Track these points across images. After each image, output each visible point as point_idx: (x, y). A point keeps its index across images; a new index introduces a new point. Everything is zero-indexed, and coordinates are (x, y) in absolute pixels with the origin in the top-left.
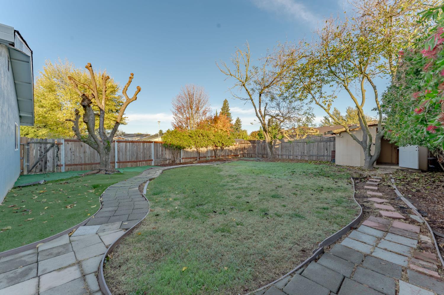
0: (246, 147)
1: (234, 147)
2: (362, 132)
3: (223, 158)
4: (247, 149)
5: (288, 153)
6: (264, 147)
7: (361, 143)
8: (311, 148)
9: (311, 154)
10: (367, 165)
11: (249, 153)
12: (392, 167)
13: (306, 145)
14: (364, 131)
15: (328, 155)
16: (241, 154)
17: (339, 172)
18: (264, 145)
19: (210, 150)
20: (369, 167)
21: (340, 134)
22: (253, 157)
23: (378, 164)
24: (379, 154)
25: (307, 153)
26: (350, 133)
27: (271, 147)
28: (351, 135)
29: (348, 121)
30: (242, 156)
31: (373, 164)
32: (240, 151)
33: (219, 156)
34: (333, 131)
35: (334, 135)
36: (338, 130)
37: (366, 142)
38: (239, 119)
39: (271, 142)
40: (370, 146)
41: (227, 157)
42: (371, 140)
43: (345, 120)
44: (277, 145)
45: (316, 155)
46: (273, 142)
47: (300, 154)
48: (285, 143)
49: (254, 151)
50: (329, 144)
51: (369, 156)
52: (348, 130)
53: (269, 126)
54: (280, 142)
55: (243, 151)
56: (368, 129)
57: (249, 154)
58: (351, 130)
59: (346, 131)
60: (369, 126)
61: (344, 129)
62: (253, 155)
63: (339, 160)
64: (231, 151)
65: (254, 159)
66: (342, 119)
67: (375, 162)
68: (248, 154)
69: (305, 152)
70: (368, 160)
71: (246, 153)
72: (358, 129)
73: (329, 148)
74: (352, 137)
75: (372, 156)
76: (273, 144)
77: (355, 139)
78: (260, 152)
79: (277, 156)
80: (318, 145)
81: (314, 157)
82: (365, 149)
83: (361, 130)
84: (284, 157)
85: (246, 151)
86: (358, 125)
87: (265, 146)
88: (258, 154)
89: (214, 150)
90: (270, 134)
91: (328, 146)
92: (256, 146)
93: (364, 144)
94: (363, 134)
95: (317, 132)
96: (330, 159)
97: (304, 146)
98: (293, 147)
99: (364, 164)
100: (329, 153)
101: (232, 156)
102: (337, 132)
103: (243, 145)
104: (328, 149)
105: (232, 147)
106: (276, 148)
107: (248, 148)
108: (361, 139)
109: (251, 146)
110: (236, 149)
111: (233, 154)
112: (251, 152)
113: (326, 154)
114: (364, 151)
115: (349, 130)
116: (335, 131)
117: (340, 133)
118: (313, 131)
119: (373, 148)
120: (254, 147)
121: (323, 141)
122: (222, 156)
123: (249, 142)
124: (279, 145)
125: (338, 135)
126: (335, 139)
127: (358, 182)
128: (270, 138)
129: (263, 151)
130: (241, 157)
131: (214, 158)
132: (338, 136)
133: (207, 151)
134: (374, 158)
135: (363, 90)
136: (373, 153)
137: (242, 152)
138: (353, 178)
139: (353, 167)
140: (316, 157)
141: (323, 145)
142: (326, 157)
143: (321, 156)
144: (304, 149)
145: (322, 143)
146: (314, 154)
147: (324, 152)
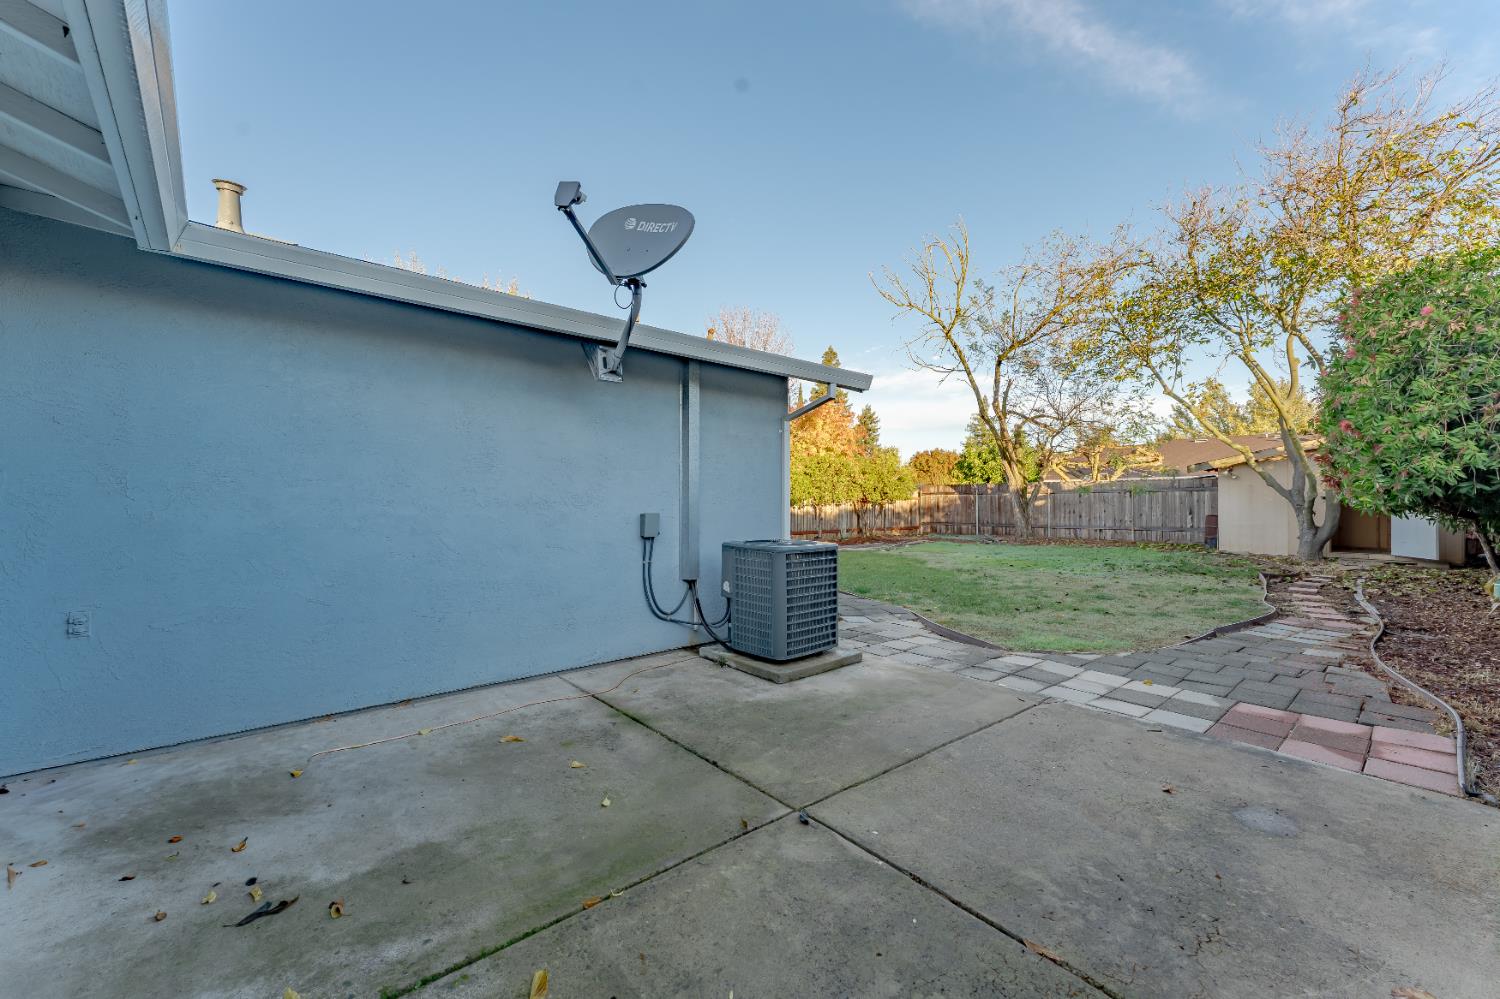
0: (941, 504)
1: (906, 504)
2: (1291, 466)
3: (879, 533)
4: (944, 508)
5: (1075, 520)
6: (999, 503)
7: (1288, 495)
8: (1146, 509)
9: (1144, 525)
10: (1306, 549)
11: (951, 520)
12: (1372, 556)
13: (1128, 499)
14: (1295, 463)
15: (1196, 526)
16: (928, 523)
17: (1230, 566)
18: (999, 499)
19: (846, 512)
20: (1311, 557)
21: (1230, 471)
22: (964, 531)
23: (1334, 548)
24: (1337, 521)
25: (1133, 521)
26: (1257, 469)
27: (1025, 505)
28: (1260, 473)
29: (1254, 421)
30: (929, 530)
31: (1322, 547)
32: (922, 515)
33: (871, 530)
34: (1210, 463)
35: (1212, 473)
36: (1224, 460)
37: (1301, 491)
38: (868, 409)
39: (1024, 490)
40: (1312, 502)
41: (888, 532)
42: (1314, 488)
43: (1243, 419)
44: (1041, 499)
45: (1158, 528)
46: (1030, 490)
47: (1110, 523)
48: (1065, 492)
49: (969, 515)
50: (1199, 496)
51: (1309, 529)
52: (1252, 462)
53: (1018, 446)
54: (1049, 491)
55: (932, 516)
56: (1306, 459)
57: (953, 523)
58: (1261, 460)
59: (1246, 464)
60: (1307, 451)
61: (1242, 459)
62: (964, 527)
63: (1228, 540)
64: (898, 515)
65: (968, 538)
66: (1236, 416)
67: (1328, 544)
68: (946, 524)
69: (1126, 518)
70: (1308, 537)
71: (943, 520)
72: (1279, 458)
73: (1199, 509)
74: (1264, 478)
75: (1317, 528)
76: (1029, 496)
77: (1271, 483)
78: (987, 518)
79: (1042, 531)
80: (1164, 498)
81: (1154, 533)
82: (1298, 509)
83: (1290, 463)
84: (1063, 533)
85: (941, 514)
86: (1281, 449)
87: (1002, 500)
88: (981, 523)
89: (856, 511)
90: (1020, 466)
91: (1195, 503)
92: (974, 502)
93: (1296, 499)
94: (1293, 472)
95: (1156, 460)
96: (1200, 537)
97: (1122, 503)
98: (1090, 506)
99: (1297, 549)
100: (1199, 521)
101: (901, 529)
102: (1223, 466)
103: (932, 499)
104: (1196, 511)
105: (901, 505)
106: (1038, 509)
107: (949, 506)
108: (1288, 485)
109: (959, 502)
110: (911, 511)
111: (902, 524)
112: (958, 519)
113: (1189, 526)
114: (1298, 516)
115: (1256, 461)
116: (1217, 464)
117: (1231, 469)
118: (1144, 459)
119: (1320, 507)
120: (968, 504)
121: (1179, 488)
122: (879, 529)
123: (951, 490)
124: (1045, 498)
125: (1226, 472)
126: (1215, 483)
127: (1276, 583)
128: (1020, 479)
129: (996, 517)
130: (925, 533)
131: (855, 534)
132: (1224, 476)
133: (840, 515)
134: (1323, 534)
135: (1291, 360)
136: (1319, 520)
137: (927, 519)
138: (1265, 576)
139: (1269, 557)
140: (1159, 533)
141: (1181, 498)
142: (1189, 534)
143: (1175, 530)
144: (1122, 510)
145: (1177, 493)
146: (1154, 524)
147: (1183, 520)
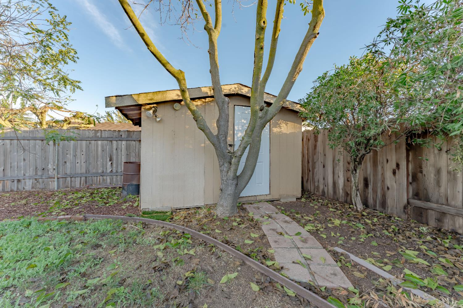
8: (70, 157)
9: (68, 172)
13: (51, 147)
15: (114, 171)
25: (57, 169)
45: (82, 174)
47: (30, 172)
50: (117, 145)
63: (151, 194)
69: (50, 166)
73: (117, 155)
80: (88, 147)
91: (115, 151)
97: (44, 150)
100: (117, 167)
104: (114, 157)
113: (109, 170)
134: (243, 183)
140: (83, 179)
141: (102, 146)
142: (108, 178)
143: (96, 174)
144: (45, 159)
145: (100, 142)
146: (79, 171)
147: (104, 166)
